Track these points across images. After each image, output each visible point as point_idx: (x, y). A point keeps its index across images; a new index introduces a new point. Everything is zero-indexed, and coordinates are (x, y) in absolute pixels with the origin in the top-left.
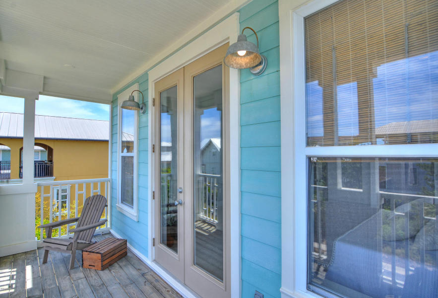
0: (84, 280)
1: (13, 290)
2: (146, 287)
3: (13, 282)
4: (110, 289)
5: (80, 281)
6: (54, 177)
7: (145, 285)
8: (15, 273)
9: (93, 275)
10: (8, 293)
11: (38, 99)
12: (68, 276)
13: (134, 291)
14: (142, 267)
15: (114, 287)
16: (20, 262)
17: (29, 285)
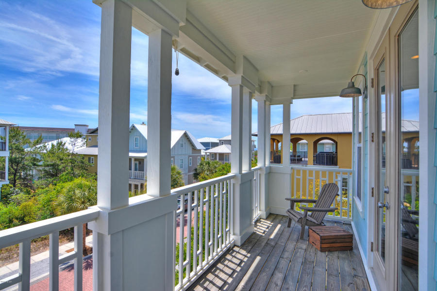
0: (303, 251)
1: (264, 235)
2: (349, 288)
3: (267, 230)
4: (316, 269)
5: (300, 250)
6: (338, 167)
7: (349, 286)
8: (271, 226)
9: (312, 251)
10: (261, 235)
11: (292, 103)
12: (295, 243)
13: (334, 283)
14: (359, 269)
15: (320, 270)
16: (277, 220)
17: (272, 237)
